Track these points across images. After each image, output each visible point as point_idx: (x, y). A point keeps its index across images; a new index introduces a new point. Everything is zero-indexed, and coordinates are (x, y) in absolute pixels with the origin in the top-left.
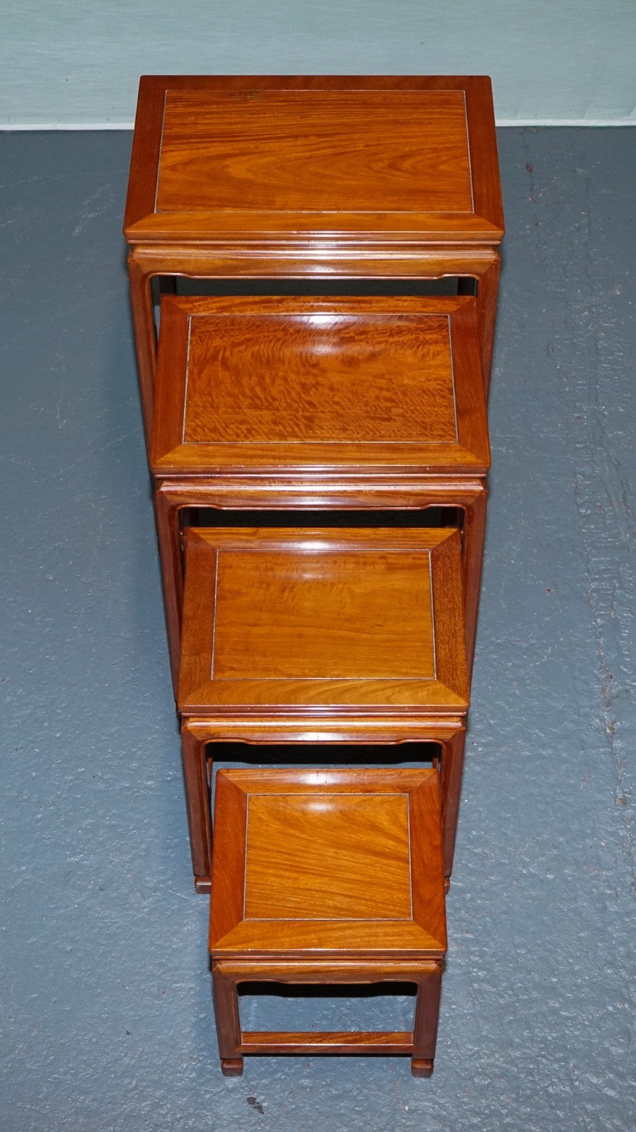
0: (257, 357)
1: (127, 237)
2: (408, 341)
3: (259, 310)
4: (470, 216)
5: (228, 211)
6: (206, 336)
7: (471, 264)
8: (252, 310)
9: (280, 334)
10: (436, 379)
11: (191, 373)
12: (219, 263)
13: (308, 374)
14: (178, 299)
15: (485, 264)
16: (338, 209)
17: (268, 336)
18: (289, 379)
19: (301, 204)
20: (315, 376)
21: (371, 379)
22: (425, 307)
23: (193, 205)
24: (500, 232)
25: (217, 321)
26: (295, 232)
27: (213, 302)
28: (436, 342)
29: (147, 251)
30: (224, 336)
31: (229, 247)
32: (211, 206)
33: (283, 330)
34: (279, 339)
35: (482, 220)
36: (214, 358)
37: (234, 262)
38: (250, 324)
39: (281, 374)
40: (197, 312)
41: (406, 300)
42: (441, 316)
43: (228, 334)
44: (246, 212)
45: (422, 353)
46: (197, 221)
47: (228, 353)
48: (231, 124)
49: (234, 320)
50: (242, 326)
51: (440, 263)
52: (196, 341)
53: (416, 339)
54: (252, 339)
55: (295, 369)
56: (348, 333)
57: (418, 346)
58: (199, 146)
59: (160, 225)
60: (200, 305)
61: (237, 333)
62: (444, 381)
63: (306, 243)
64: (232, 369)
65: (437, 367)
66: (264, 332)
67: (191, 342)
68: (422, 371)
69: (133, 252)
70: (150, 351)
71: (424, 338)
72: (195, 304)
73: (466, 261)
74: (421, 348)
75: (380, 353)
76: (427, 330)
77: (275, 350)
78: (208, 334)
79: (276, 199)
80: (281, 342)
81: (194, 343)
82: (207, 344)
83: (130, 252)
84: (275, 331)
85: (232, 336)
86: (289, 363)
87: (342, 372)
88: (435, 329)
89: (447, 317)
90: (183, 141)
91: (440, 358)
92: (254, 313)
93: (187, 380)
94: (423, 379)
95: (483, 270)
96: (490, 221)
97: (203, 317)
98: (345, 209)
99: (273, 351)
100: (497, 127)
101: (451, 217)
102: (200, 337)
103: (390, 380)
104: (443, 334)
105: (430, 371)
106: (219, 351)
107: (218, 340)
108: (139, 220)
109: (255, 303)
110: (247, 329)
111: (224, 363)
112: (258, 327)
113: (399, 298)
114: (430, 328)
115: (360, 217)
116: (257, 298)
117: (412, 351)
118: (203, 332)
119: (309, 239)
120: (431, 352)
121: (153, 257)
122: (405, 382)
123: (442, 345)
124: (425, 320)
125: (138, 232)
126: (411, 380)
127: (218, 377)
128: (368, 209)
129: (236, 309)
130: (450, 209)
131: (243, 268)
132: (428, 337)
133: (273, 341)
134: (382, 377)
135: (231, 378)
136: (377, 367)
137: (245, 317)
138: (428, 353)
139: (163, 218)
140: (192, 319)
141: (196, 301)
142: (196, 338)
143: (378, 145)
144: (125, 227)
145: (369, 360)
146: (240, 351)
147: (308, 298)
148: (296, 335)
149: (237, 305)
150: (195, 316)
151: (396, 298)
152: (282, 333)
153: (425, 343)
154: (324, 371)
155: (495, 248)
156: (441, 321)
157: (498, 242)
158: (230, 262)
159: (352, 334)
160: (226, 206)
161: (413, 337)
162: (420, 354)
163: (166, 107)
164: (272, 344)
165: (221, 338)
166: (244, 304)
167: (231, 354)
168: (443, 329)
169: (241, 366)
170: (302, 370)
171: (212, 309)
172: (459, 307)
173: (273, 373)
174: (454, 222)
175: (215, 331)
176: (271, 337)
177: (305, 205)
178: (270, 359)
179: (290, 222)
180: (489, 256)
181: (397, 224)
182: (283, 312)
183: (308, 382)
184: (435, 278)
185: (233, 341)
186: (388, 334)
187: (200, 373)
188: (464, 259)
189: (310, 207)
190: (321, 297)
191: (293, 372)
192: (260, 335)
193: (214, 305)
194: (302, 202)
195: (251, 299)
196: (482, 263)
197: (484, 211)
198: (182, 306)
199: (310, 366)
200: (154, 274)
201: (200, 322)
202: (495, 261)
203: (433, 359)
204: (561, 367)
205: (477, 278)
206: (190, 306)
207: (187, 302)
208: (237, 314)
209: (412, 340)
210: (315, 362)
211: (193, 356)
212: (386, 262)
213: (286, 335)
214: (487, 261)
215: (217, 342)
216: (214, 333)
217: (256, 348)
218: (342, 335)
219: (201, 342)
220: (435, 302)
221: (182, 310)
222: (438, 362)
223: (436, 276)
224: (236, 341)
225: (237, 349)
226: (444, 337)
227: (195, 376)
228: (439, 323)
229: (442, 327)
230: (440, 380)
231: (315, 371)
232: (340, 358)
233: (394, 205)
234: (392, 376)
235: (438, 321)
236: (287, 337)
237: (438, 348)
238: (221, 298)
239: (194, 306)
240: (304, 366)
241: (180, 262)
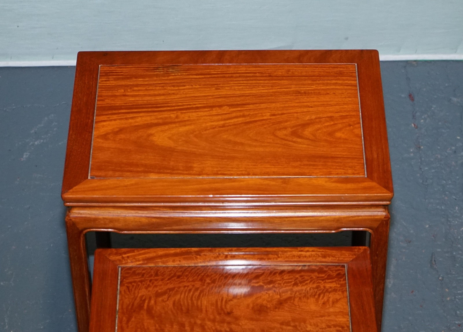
0: (178, 306)
1: (65, 200)
2: (310, 289)
3: (180, 261)
4: (362, 180)
5: (153, 177)
6: (133, 286)
7: (365, 220)
8: (174, 261)
9: (198, 284)
10: (335, 326)
11: (121, 321)
12: (144, 220)
13: (223, 321)
14: (109, 251)
15: (376, 220)
16: (248, 174)
17: (188, 286)
18: (206, 327)
19: (215, 169)
20: (229, 323)
21: (278, 326)
22: (324, 257)
23: (122, 171)
24: (389, 195)
25: (144, 272)
26: (211, 196)
27: (140, 254)
28: (335, 290)
29: (82, 212)
30: (149, 286)
31: (153, 208)
32: (138, 172)
33: (201, 280)
34: (197, 289)
35: (374, 184)
36: (141, 307)
37: (158, 220)
38: (172, 275)
39: (199, 322)
40: (126, 263)
41: (308, 251)
42: (339, 266)
43: (153, 284)
44: (168, 177)
45: (323, 300)
46: (126, 186)
47: (152, 302)
48: (155, 95)
49: (158, 270)
50: (165, 276)
51: (338, 220)
52: (125, 291)
53: (317, 287)
54: (174, 288)
55: (212, 317)
56: (258, 283)
57: (319, 295)
58: (128, 116)
59: (94, 190)
60: (128, 257)
61: (160, 283)
62: (343, 327)
63: (221, 204)
64: (156, 318)
65: (336, 314)
66: (184, 282)
67: (120, 292)
68: (323, 318)
69: (69, 212)
70: (85, 291)
71: (325, 287)
72: (124, 256)
73: (360, 218)
74: (322, 296)
75: (286, 300)
76: (328, 279)
77: (194, 299)
78: (135, 285)
79: (195, 165)
80: (199, 291)
81: (123, 292)
82: (134, 293)
83: (68, 212)
84: (193, 281)
85: (156, 286)
86: (206, 311)
87: (252, 319)
88: (333, 278)
89: (344, 266)
90: (114, 112)
91: (338, 305)
92: (176, 264)
93: (116, 328)
94: (324, 326)
95: (375, 225)
96: (380, 184)
97: (130, 268)
98: (254, 174)
99: (192, 299)
100: (381, 61)
101: (347, 181)
102: (128, 287)
103: (295, 326)
104: (342, 282)
105: (329, 318)
106: (145, 300)
107: (144, 290)
108: (75, 186)
109: (176, 255)
110: (169, 279)
111: (149, 311)
112: (179, 277)
113: (302, 249)
114: (330, 277)
115: (267, 182)
116: (178, 250)
117: (314, 300)
118: (131, 283)
119: (223, 202)
120: (331, 300)
121: (88, 216)
122: (308, 329)
123: (340, 293)
124: (325, 269)
125: (74, 196)
126: (313, 327)
127: (143, 325)
128: (274, 173)
129: (159, 260)
130: (345, 173)
131: (165, 225)
132: (328, 286)
133: (193, 290)
134: (288, 324)
135: (155, 326)
136: (284, 314)
137: (167, 267)
138: (328, 300)
139: (96, 183)
140: (122, 269)
141: (125, 253)
142: (124, 288)
143: (282, 114)
144: (63, 193)
145: (276, 308)
146: (163, 301)
147: (223, 249)
148: (213, 285)
149: (161, 257)
150: (124, 267)
151: (299, 249)
152: (200, 283)
153: (327, 291)
154: (237, 319)
155: (384, 206)
156: (339, 270)
157: (388, 203)
158: (154, 220)
159: (261, 284)
160: (151, 172)
161: (315, 286)
162: (321, 302)
163: (99, 81)
164: (191, 293)
165: (146, 288)
166: (167, 256)
167: (155, 302)
168: (341, 278)
169: (163, 315)
170: (218, 317)
171: (139, 261)
172: (354, 257)
173: (192, 320)
174: (349, 186)
175: (141, 282)
176: (191, 287)
177: (220, 171)
178: (190, 308)
179: (206, 186)
180: (380, 213)
181: (300, 189)
182: (201, 262)
183: (223, 329)
184: (333, 232)
185: (157, 291)
186: (293, 283)
187: (128, 321)
188: (359, 216)
189: (223, 172)
190: (234, 249)
191: (209, 320)
192: (181, 285)
193: (140, 257)
194: (217, 168)
195: (172, 251)
196: (374, 220)
197: (375, 175)
198: (112, 258)
199: (225, 313)
200: (89, 230)
201: (128, 273)
202: (385, 218)
203: (332, 306)
204: (443, 277)
205: (370, 231)
206: (119, 257)
207: (116, 254)
208: (160, 264)
209: (313, 288)
210: (229, 311)
211: (122, 305)
212: (291, 219)
213: (204, 285)
214: (379, 217)
215: (143, 292)
216: (139, 283)
217: (178, 297)
218: (252, 285)
219: (129, 291)
220: (334, 252)
221: (113, 261)
222: (337, 310)
223: (334, 230)
224: (160, 291)
225: (160, 299)
226: (342, 285)
227: (124, 325)
228: (338, 272)
229: (340, 276)
230: (339, 326)
231: (228, 319)
232: (251, 306)
233: (297, 170)
234: (297, 324)
235: (336, 271)
236: (205, 287)
237: (337, 296)
238: (147, 250)
239: (123, 258)
240: (219, 314)
241: (111, 220)
